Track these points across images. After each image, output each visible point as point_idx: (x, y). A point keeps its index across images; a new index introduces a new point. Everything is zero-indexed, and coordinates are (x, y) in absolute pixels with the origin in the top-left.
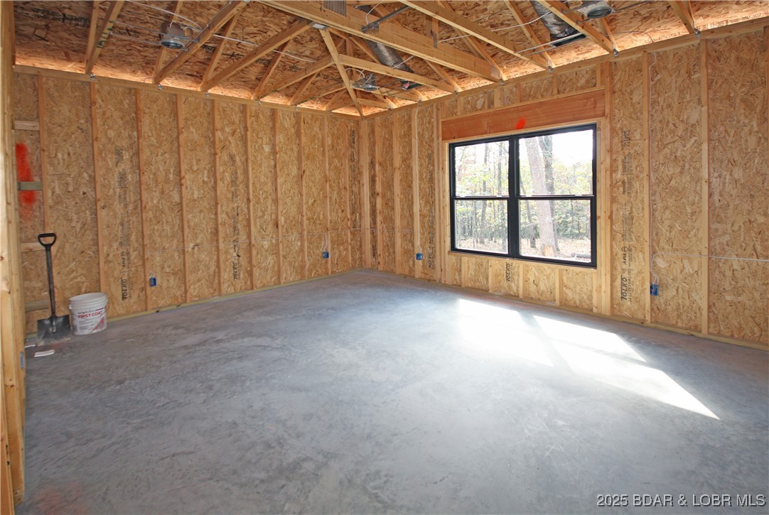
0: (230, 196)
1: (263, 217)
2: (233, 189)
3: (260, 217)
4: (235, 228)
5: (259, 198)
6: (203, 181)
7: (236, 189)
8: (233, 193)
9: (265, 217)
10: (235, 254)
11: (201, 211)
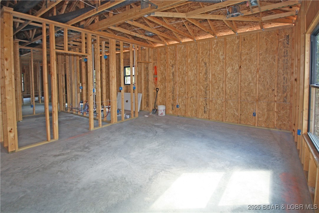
0: (204, 79)
1: (218, 89)
2: (205, 76)
3: (217, 89)
4: (205, 92)
5: (217, 81)
6: (195, 74)
7: (206, 77)
8: (205, 78)
9: (219, 89)
10: (205, 103)
11: (194, 85)
